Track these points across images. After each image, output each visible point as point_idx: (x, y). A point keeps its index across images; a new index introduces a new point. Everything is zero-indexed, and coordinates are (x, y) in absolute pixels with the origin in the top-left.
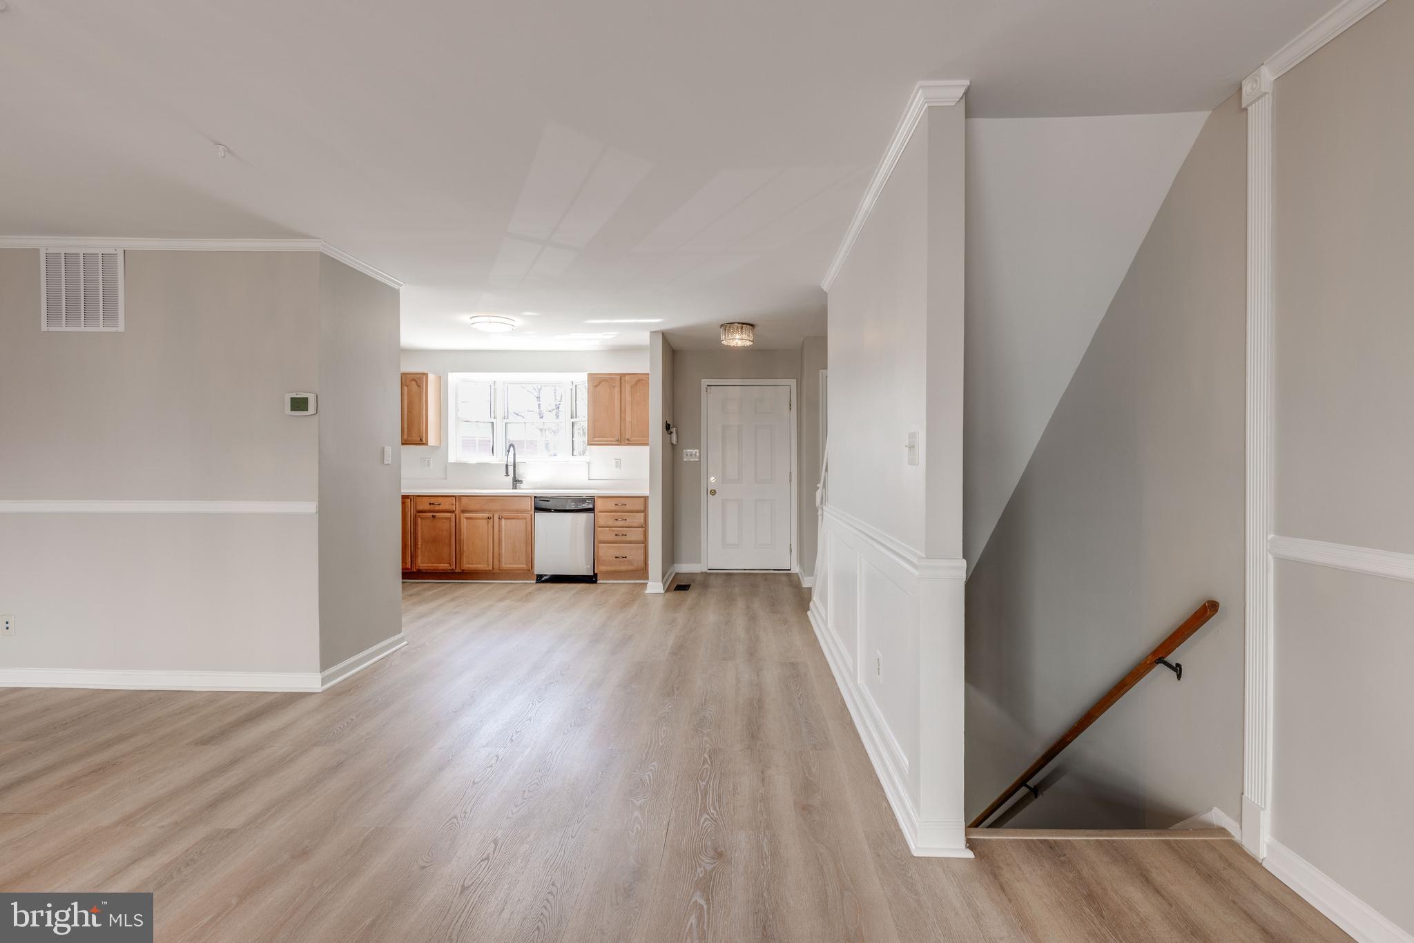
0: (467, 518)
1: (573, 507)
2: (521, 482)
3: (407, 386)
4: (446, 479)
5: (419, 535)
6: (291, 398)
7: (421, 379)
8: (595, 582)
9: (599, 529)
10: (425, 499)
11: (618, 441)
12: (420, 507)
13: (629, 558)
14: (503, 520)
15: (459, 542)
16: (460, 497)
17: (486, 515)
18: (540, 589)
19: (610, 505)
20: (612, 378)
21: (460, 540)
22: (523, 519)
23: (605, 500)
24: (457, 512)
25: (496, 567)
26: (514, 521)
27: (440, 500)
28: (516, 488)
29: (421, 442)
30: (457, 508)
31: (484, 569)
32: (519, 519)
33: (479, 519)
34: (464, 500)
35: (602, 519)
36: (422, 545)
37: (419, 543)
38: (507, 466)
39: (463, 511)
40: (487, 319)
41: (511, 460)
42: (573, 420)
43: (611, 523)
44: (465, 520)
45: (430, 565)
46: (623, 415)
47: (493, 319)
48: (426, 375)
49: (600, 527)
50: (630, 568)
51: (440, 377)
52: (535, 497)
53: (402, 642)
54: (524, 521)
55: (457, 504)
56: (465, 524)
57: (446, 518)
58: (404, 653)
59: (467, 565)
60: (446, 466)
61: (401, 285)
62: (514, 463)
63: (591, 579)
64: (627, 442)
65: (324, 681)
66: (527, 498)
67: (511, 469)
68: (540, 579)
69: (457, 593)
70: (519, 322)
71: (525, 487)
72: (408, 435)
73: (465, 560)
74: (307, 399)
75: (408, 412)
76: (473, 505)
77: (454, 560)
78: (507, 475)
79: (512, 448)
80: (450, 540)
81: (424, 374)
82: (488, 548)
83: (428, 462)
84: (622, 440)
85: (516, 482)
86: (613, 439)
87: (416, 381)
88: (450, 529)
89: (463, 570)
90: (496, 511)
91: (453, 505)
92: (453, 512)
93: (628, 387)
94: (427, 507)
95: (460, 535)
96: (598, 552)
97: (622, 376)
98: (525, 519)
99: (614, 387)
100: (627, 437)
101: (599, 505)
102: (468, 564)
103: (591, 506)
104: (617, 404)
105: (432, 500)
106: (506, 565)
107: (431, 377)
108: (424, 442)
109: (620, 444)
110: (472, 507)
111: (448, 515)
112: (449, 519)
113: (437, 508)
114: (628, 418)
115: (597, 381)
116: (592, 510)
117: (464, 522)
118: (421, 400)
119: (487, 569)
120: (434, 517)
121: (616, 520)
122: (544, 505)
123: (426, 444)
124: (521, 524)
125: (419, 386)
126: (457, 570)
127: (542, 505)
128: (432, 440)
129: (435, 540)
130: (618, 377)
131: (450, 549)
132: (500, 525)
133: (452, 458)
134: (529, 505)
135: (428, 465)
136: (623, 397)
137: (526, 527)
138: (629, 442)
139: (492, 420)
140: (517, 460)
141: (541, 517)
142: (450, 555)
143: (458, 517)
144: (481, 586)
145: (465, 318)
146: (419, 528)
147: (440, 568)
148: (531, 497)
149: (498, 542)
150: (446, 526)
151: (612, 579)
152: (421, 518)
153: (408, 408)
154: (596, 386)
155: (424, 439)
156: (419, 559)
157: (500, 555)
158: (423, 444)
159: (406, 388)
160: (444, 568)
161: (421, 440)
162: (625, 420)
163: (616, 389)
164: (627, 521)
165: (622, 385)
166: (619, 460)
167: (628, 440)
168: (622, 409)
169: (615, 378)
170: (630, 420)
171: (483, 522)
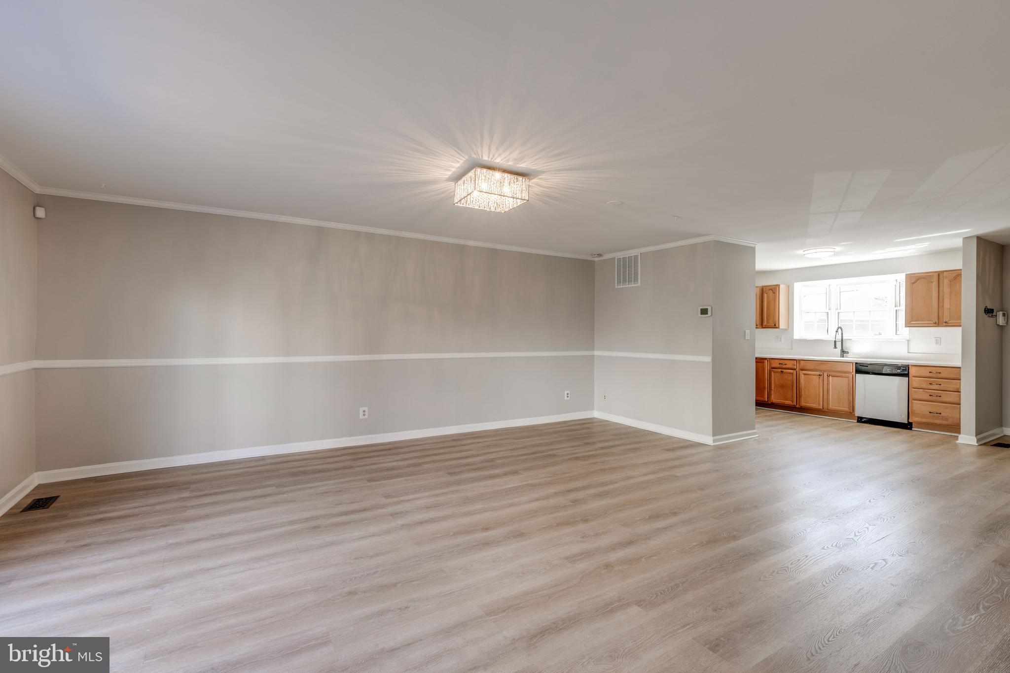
0: (804, 374)
1: (888, 372)
2: (848, 353)
3: (767, 293)
4: (792, 349)
5: (773, 382)
6: (701, 309)
7: (775, 289)
8: (911, 429)
9: (913, 389)
10: (776, 361)
11: (935, 323)
12: (774, 366)
13: (943, 414)
14: (831, 377)
15: (798, 389)
16: (800, 360)
17: (818, 373)
18: (859, 426)
19: (925, 372)
20: (929, 276)
21: (799, 387)
22: (846, 377)
23: (918, 368)
24: (797, 370)
25: (825, 407)
26: (839, 378)
27: (786, 362)
28: (843, 357)
29: (775, 326)
30: (798, 367)
31: (817, 407)
32: (842, 377)
33: (813, 375)
34: (802, 363)
35: (915, 382)
36: (774, 388)
37: (773, 387)
38: (835, 342)
39: (802, 370)
40: (814, 251)
41: (839, 337)
42: (897, 308)
43: (924, 386)
44: (803, 375)
45: (779, 401)
46: (940, 304)
47: (818, 250)
48: (778, 286)
49: (913, 388)
50: (944, 422)
51: (789, 286)
52: (856, 363)
53: (756, 435)
54: (847, 379)
55: (798, 365)
56: (803, 377)
57: (790, 373)
58: (756, 440)
59: (803, 404)
60: (793, 342)
61: (756, 244)
62: (842, 340)
63: (907, 426)
64: (944, 324)
65: (714, 441)
66: (850, 364)
67: (839, 345)
68: (860, 420)
69: (795, 419)
70: (838, 249)
71: (851, 356)
72: (767, 323)
73: (802, 401)
74: (707, 309)
75: (767, 309)
76: (808, 366)
77: (795, 399)
78: (835, 347)
79: (840, 329)
80: (793, 387)
82: (819, 395)
83: (780, 338)
84: (939, 322)
85: (843, 352)
86: (931, 322)
87: (772, 290)
88: (793, 381)
89: (801, 407)
90: (826, 371)
91: (795, 365)
92: (795, 369)
93: (946, 282)
94: (778, 366)
95: (799, 384)
96: (912, 407)
97: (939, 274)
98: (848, 377)
99: (932, 282)
100: (945, 320)
101: (913, 371)
102: (805, 403)
103: (906, 373)
104: (935, 295)
105: (781, 362)
106: (833, 405)
107: (782, 287)
108: (777, 326)
109: (938, 326)
110: (808, 367)
111: (791, 371)
112: (792, 374)
113: (784, 366)
114: (947, 305)
115: (914, 281)
116: (907, 375)
117: (802, 377)
118: (775, 301)
119: (818, 408)
120: (782, 372)
121: (930, 384)
122: (863, 368)
123: (778, 328)
124: (844, 381)
125: (774, 293)
126: (797, 406)
127: (861, 369)
128: (782, 324)
129: (782, 386)
130: (936, 274)
131: (793, 392)
132: (828, 381)
133: (796, 336)
134: (852, 369)
135: (780, 341)
136: (941, 288)
137: (849, 384)
138: (947, 324)
139: (827, 311)
140: (844, 338)
141: (859, 377)
142: (792, 396)
143: (798, 372)
144: (813, 418)
145: (801, 252)
146: (773, 378)
147: (786, 404)
148: (853, 363)
149: (826, 390)
150: (790, 378)
151: (927, 429)
152: (774, 372)
153: (767, 306)
154: (913, 283)
156: (773, 396)
157: (828, 400)
158: (776, 328)
159: (766, 295)
160: (789, 404)
161: (775, 325)
162: (943, 307)
163: (934, 283)
164: (942, 385)
165: (940, 280)
166: (939, 339)
167: (946, 322)
168: (941, 299)
169: (933, 276)
170: (949, 307)
171: (816, 378)
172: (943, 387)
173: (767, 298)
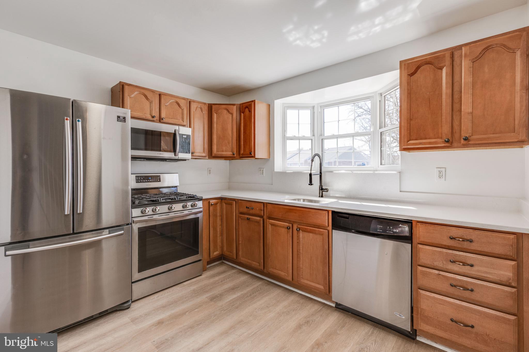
0: (272, 225)
1: (379, 230)
2: (327, 190)
4: (272, 184)
7: (250, 105)
9: (419, 268)
10: (243, 203)
11: (447, 142)
12: (242, 210)
14: (301, 232)
15: (266, 245)
16: (267, 203)
17: (287, 225)
20: (436, 58)
22: (320, 234)
24: (265, 217)
25: (295, 278)
26: (311, 234)
27: (254, 205)
30: (265, 213)
32: (316, 233)
33: (281, 227)
34: (269, 206)
36: (242, 241)
38: (311, 175)
39: (270, 218)
41: (316, 170)
43: (440, 264)
44: (270, 226)
45: (247, 260)
46: (456, 106)
48: (255, 102)
49: (422, 267)
50: (482, 347)
51: (270, 105)
52: (334, 212)
54: (322, 237)
55: (265, 208)
59: (272, 269)
60: (273, 175)
62: (321, 173)
64: (462, 142)
66: (325, 212)
67: (316, 179)
68: (340, 308)
72: (244, 151)
75: (244, 132)
77: (262, 262)
78: (311, 183)
79: (316, 156)
80: (260, 242)
81: (252, 101)
82: (288, 257)
83: (263, 171)
84: (454, 141)
85: (323, 190)
86: (439, 140)
87: (248, 108)
88: (260, 234)
89: (270, 272)
90: (295, 222)
91: (261, 210)
92: (262, 217)
93: (465, 65)
94: (245, 210)
95: (267, 238)
96: (418, 301)
97: (454, 53)
98: (323, 235)
99: (441, 69)
100: (464, 135)
101: (419, 233)
103: (407, 234)
104: (446, 91)
105: (248, 205)
106: (304, 280)
107: (258, 104)
108: (253, 155)
109: (452, 147)
110: (276, 214)
111: (258, 218)
112: (258, 222)
113: (251, 212)
114: (466, 107)
116: (408, 239)
117: (269, 229)
118: (251, 122)
119: (288, 278)
120: (249, 219)
123: (254, 157)
124: (319, 240)
125: (250, 112)
126: (266, 270)
127: (340, 222)
128: (260, 152)
129: (250, 240)
130: (448, 55)
131: (260, 250)
132: (298, 237)
133: (277, 169)
134: (327, 220)
136: (457, 77)
137: (323, 246)
138: (467, 142)
140: (324, 170)
142: (260, 255)
143: (265, 222)
146: (240, 227)
147: (253, 265)
148: (328, 211)
149: (296, 251)
150: (257, 229)
152: (242, 219)
153: (244, 130)
154: (412, 74)
155: (253, 153)
156: (241, 253)
157: (299, 267)
158: (252, 157)
159: (242, 114)
160: (256, 266)
161: (250, 154)
162: (460, 111)
163: (444, 70)
164: (475, 268)
165: (455, 63)
166: (444, 170)
167: (466, 139)
168: (456, 96)
169: (444, 56)
170: (470, 110)
171: (284, 231)
172: (478, 271)
173: (244, 118)
